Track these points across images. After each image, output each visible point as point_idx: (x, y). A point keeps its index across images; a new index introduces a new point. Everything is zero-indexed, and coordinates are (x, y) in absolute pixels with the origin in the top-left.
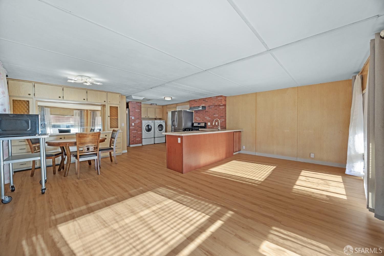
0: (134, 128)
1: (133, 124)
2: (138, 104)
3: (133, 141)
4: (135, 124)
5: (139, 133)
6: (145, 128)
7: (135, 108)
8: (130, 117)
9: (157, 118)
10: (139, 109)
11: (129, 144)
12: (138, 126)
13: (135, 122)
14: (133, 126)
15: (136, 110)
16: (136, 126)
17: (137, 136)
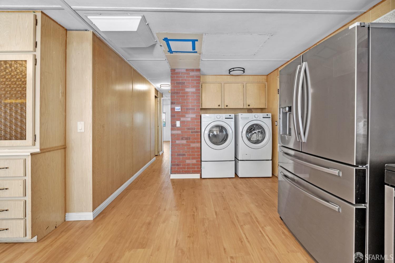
0: (179, 132)
1: (178, 124)
2: (192, 74)
3: (178, 165)
4: (182, 123)
5: (193, 145)
6: (207, 132)
8: (172, 106)
10: (194, 87)
12: (192, 129)
13: (182, 119)
14: (178, 129)
16: (186, 127)
17: (189, 152)
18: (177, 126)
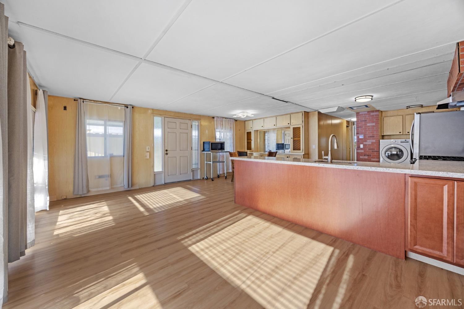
1: (362, 146)
2: (372, 114)
4: (364, 145)
8: (358, 135)
12: (372, 149)
13: (364, 143)
14: (362, 149)
15: (368, 125)
16: (368, 148)
18: (361, 147)
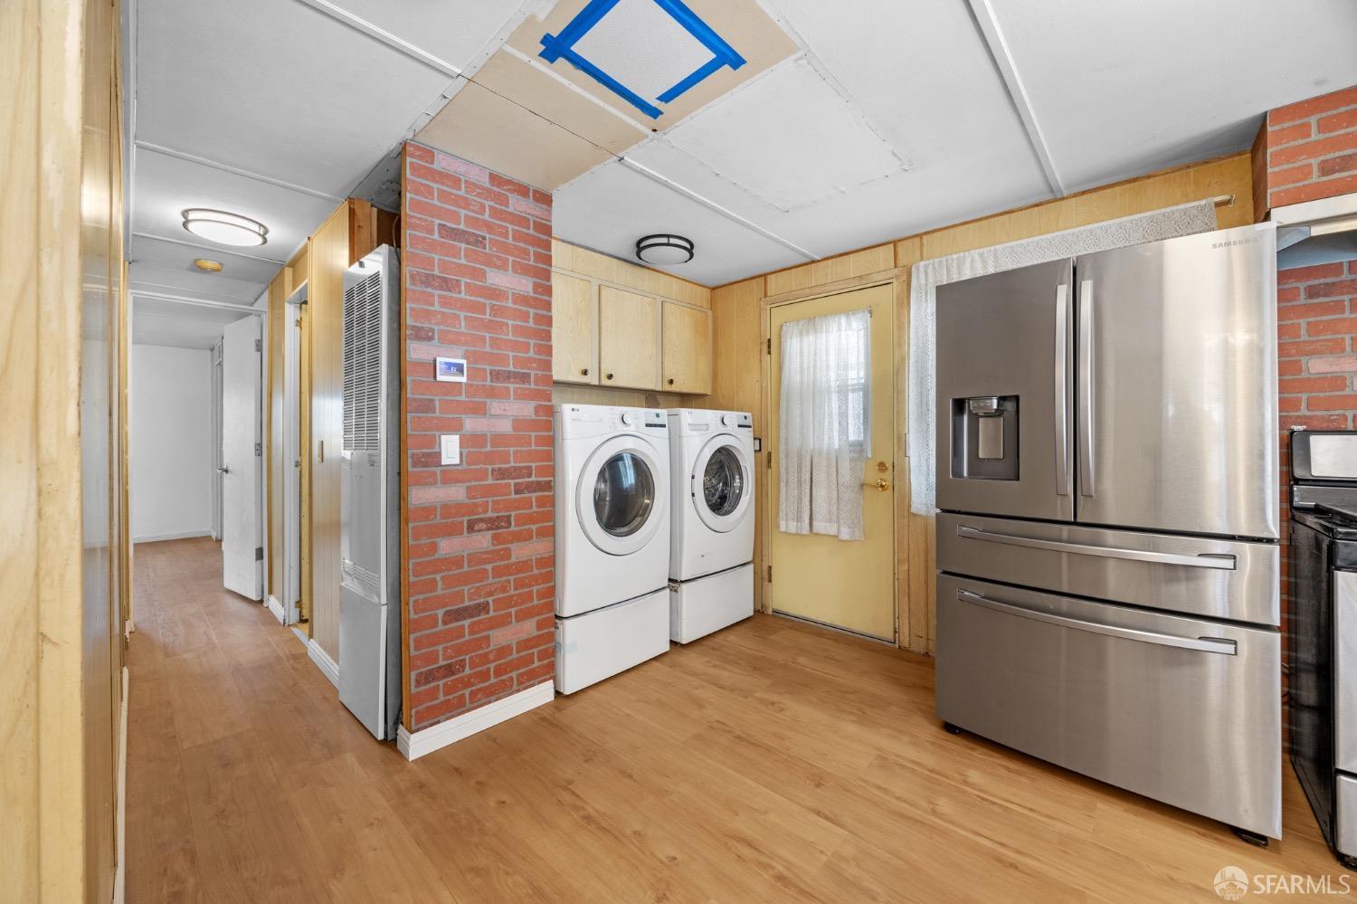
0: (457, 493)
1: (451, 449)
3: (449, 670)
4: (470, 444)
6: (586, 492)
7: (479, 241)
8: (416, 351)
9: (674, 388)
10: (524, 270)
11: (398, 721)
12: (519, 473)
13: (471, 424)
14: (450, 475)
15: (495, 278)
16: (490, 467)
17: (504, 589)
18: (444, 462)
